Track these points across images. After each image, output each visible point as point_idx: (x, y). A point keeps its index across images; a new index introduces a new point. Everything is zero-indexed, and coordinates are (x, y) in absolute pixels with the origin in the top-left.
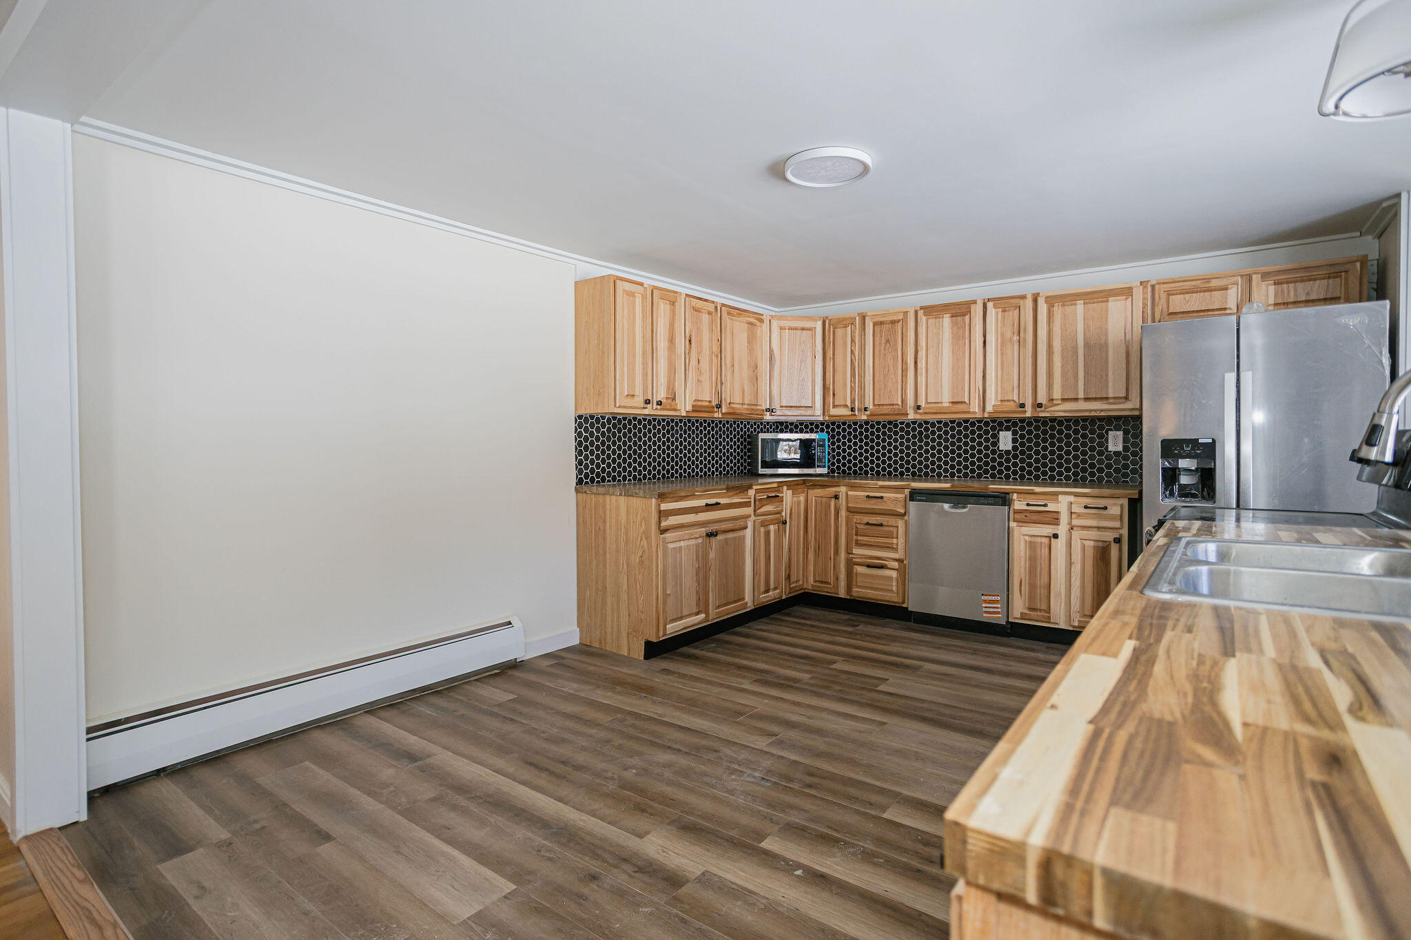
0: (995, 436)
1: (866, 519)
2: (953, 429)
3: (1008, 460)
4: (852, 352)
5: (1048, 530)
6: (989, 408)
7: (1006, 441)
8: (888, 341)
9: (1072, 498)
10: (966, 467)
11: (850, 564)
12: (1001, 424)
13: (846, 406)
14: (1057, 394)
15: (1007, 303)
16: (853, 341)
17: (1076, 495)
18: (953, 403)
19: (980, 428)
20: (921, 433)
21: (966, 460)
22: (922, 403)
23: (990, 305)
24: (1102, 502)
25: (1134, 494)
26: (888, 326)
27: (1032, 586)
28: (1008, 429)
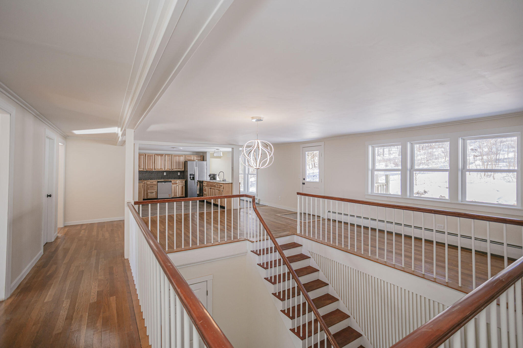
0: (163, 173)
1: (150, 186)
2: (157, 172)
3: (165, 177)
4: (143, 160)
5: (176, 185)
6: (166, 169)
7: (165, 174)
8: (150, 158)
10: (159, 178)
11: (147, 193)
13: (142, 168)
14: (175, 168)
15: (168, 155)
16: (143, 158)
17: (179, 180)
18: (161, 168)
19: (161, 172)
20: (152, 173)
22: (156, 168)
23: (166, 155)
24: (182, 181)
25: (186, 180)
26: (150, 156)
27: (175, 192)
28: (165, 172)
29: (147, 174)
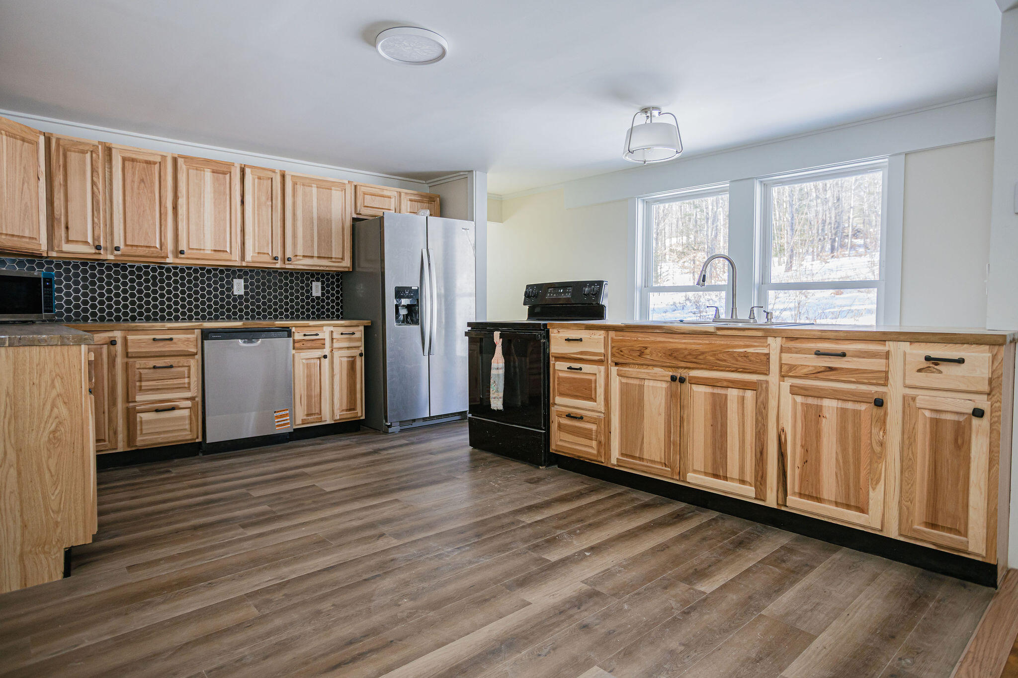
0: (230, 284)
1: (152, 362)
2: (189, 275)
3: (241, 304)
4: (93, 183)
5: (318, 353)
6: (249, 257)
7: (239, 287)
8: (142, 181)
9: (332, 328)
10: (206, 310)
11: (130, 413)
12: (234, 272)
13: (86, 243)
15: (264, 172)
16: (94, 170)
17: (335, 326)
18: (215, 251)
19: (215, 276)
20: (154, 277)
21: (203, 303)
22: (183, 246)
23: (248, 171)
24: (351, 330)
25: (367, 322)
26: (142, 166)
27: (309, 397)
28: (240, 277)
29: (125, 284)
